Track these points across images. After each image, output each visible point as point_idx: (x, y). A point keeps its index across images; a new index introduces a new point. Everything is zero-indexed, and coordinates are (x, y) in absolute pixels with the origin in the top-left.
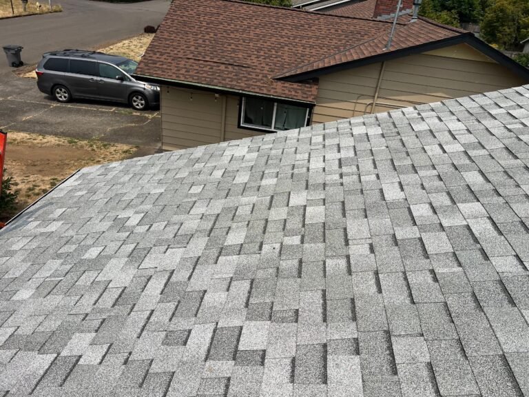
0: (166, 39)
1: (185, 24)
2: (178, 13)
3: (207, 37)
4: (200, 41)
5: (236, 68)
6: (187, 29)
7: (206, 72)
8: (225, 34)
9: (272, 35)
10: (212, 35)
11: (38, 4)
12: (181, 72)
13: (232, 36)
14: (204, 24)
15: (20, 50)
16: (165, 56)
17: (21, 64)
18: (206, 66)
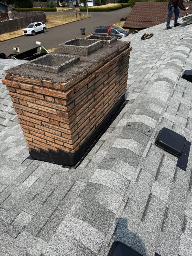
0: (131, 17)
1: (137, 12)
2: (135, 9)
3: (143, 15)
4: (141, 16)
5: (150, 22)
6: (137, 13)
7: (142, 24)
8: (148, 13)
9: (163, 12)
10: (144, 14)
11: (84, 15)
12: (135, 25)
13: (151, 13)
14: (143, 11)
15: (85, 29)
16: (131, 21)
17: (85, 34)
18: (142, 23)
